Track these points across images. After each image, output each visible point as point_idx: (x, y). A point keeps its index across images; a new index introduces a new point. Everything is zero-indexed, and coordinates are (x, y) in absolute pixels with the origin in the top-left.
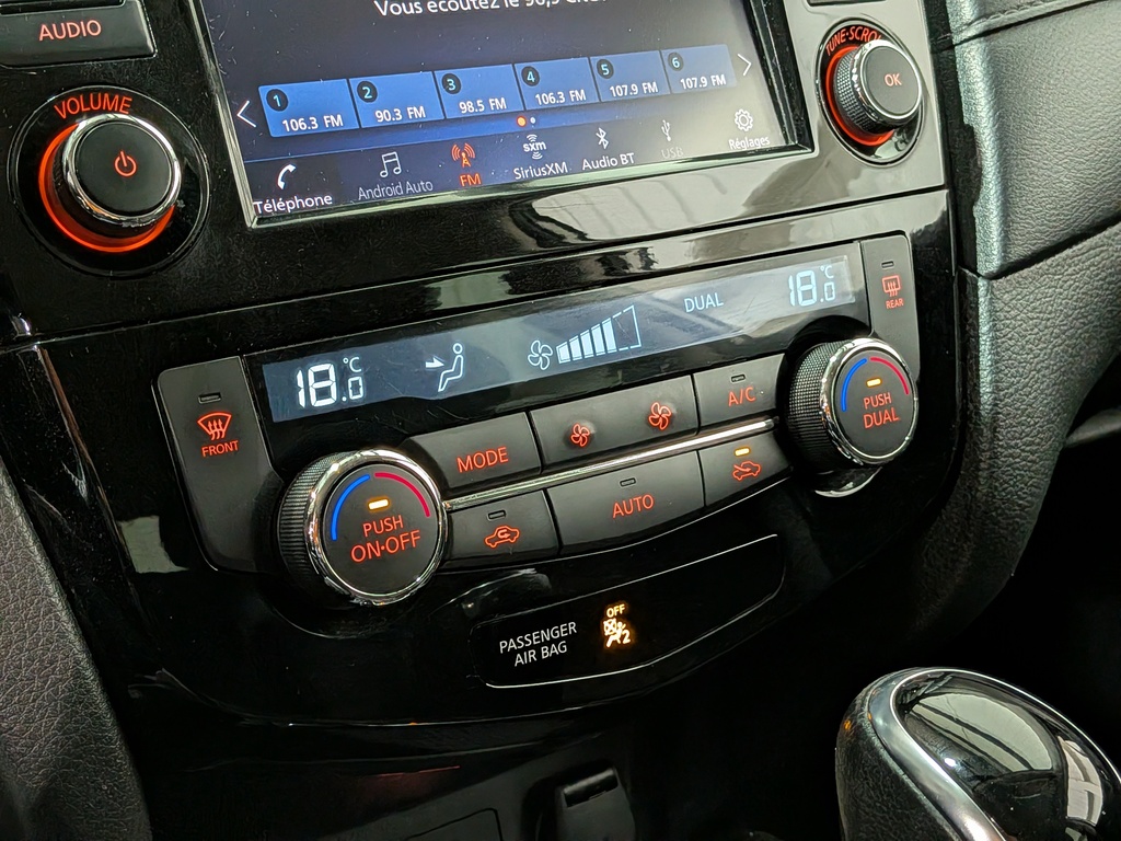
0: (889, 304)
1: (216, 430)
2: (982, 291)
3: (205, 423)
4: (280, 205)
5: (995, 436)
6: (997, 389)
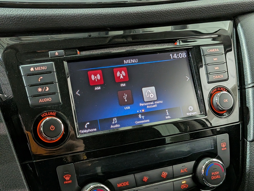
0: (222, 149)
1: (67, 178)
2: (248, 145)
3: (65, 177)
4: (85, 131)
5: (249, 178)
6: (250, 167)
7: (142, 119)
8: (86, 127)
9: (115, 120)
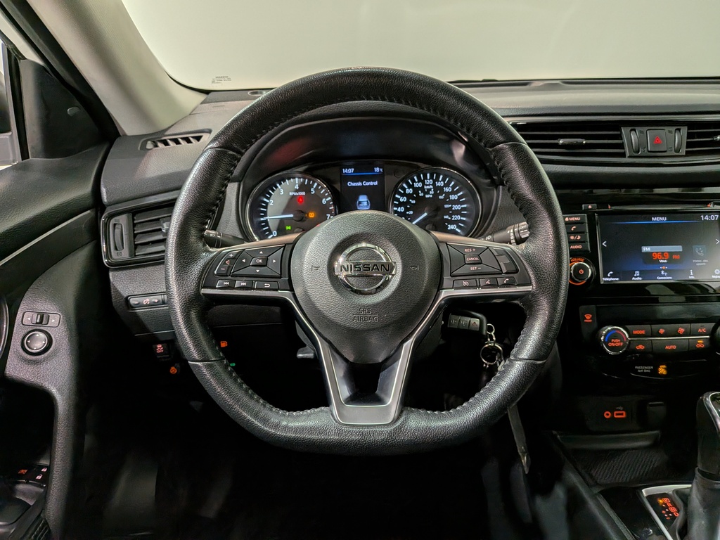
3: (586, 316)
4: (608, 279)
7: (664, 276)
8: (609, 275)
9: (637, 273)
